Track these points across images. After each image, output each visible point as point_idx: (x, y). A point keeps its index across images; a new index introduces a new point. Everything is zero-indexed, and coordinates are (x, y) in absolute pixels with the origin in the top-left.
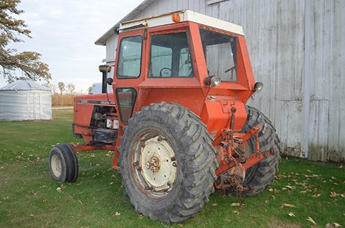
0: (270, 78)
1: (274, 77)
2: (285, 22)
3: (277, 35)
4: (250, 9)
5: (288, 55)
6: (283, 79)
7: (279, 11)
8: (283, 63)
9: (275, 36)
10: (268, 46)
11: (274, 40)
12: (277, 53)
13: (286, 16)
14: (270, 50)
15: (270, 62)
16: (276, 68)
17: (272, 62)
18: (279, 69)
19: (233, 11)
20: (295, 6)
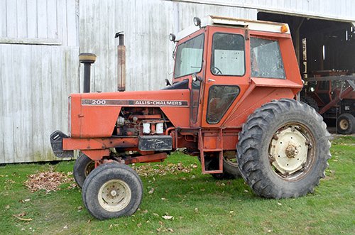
0: (143, 81)
1: (148, 81)
2: (157, 31)
3: (150, 42)
4: (120, 10)
5: (160, 61)
6: (156, 82)
7: (151, 20)
8: (156, 68)
9: (146, 42)
10: (140, 50)
11: (146, 46)
12: (150, 59)
13: (158, 26)
14: (142, 55)
15: (142, 66)
16: (150, 71)
17: (144, 66)
18: (152, 73)
19: (99, 8)
20: (165, 20)
